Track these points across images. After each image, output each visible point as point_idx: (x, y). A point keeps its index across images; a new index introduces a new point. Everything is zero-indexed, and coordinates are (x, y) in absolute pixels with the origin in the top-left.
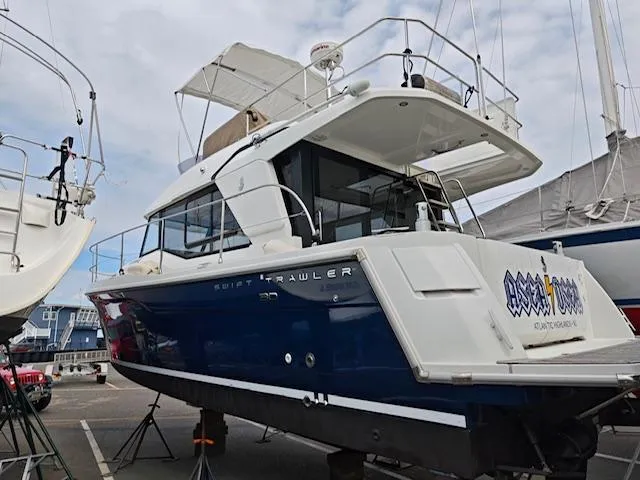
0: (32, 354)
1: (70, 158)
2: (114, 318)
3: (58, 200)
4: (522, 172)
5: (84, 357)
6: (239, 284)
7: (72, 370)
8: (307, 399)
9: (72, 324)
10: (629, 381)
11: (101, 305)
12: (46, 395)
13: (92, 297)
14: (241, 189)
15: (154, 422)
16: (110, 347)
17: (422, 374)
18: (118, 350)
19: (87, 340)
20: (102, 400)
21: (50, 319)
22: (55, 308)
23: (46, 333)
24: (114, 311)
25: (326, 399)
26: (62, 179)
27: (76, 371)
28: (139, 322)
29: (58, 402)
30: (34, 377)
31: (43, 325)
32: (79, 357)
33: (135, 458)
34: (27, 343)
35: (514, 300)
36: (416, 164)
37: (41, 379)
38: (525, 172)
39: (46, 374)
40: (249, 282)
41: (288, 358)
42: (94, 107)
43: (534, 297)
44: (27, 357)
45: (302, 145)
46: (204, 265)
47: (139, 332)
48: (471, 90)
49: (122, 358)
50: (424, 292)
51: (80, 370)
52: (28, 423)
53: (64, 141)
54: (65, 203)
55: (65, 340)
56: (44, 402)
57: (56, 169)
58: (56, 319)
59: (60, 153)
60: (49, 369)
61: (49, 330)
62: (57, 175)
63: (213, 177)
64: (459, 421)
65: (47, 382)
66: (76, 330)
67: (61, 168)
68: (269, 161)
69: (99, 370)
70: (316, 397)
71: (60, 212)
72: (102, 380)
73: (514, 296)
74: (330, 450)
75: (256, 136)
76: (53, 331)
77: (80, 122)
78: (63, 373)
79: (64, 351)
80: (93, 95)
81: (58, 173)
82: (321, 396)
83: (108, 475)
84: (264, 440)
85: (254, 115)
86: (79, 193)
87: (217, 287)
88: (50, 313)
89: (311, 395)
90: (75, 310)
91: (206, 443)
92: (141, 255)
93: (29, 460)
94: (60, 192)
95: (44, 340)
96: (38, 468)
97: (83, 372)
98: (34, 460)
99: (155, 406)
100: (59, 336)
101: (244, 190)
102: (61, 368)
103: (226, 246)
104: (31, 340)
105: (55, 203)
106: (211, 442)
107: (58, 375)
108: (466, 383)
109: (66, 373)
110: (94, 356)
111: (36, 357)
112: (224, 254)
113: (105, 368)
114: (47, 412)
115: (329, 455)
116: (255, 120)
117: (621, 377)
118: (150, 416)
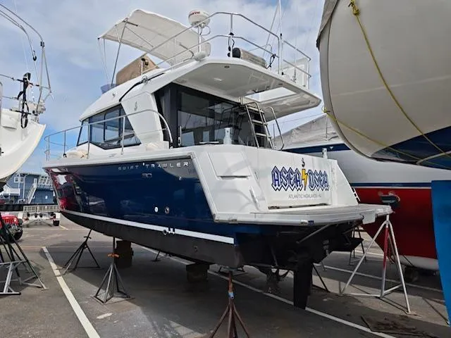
0: (8, 205)
1: (29, 86)
2: (62, 183)
3: (23, 112)
4: (310, 105)
5: (44, 209)
6: (132, 167)
7: (36, 217)
8: (165, 231)
9: (35, 186)
10: (306, 223)
11: (53, 175)
12: (19, 231)
13: (47, 170)
14: (135, 109)
15: (87, 247)
16: (60, 202)
17: (216, 218)
18: (65, 204)
19: (46, 197)
20: (56, 235)
21: (19, 181)
22: (23, 175)
23: (17, 192)
24: (62, 180)
25: (174, 231)
26: (24, 99)
27: (39, 217)
28: (78, 188)
29: (27, 236)
30: (11, 220)
31: (14, 186)
32: (41, 209)
33: (76, 267)
34: (4, 198)
35: (277, 182)
36: (247, 97)
37: (15, 221)
38: (313, 105)
39: (19, 217)
40: (137, 166)
41: (156, 209)
42: (43, 52)
43: (292, 181)
44: (4, 208)
45: (171, 85)
46: (113, 155)
47: (78, 195)
48: (274, 56)
49: (67, 209)
50: (222, 177)
51: (41, 216)
52: (11, 248)
53: (25, 75)
54: (27, 114)
55: (31, 197)
56: (18, 235)
57: (21, 93)
58: (24, 182)
59: (23, 83)
60: (20, 215)
61: (19, 189)
62: (22, 96)
63: (120, 100)
64: (230, 240)
65: (19, 223)
66: (38, 190)
67: (24, 92)
68: (152, 94)
69: (55, 217)
70: (169, 230)
71: (24, 120)
72: (56, 223)
73: (278, 180)
74: (186, 263)
75: (145, 77)
76: (22, 190)
77: (35, 59)
78: (30, 218)
79: (30, 205)
80: (42, 44)
81: (22, 95)
82: (172, 229)
83: (59, 276)
84: (156, 260)
85: (146, 61)
86: (35, 107)
87: (120, 168)
88: (19, 178)
89: (167, 229)
90: (37, 176)
91: (115, 257)
92: (78, 145)
93: (11, 264)
94: (23, 107)
95: (16, 197)
96: (16, 269)
97: (44, 218)
98: (14, 264)
99: (88, 237)
100: (26, 194)
101: (137, 111)
102: (28, 215)
103: (126, 144)
104: (6, 196)
105: (21, 114)
106: (118, 256)
107: (27, 219)
108: (233, 223)
109: (32, 218)
110: (51, 208)
111: (10, 208)
112: (125, 149)
113: (58, 216)
114: (21, 241)
115: (187, 266)
116: (147, 64)
117: (302, 221)
118: (85, 243)
